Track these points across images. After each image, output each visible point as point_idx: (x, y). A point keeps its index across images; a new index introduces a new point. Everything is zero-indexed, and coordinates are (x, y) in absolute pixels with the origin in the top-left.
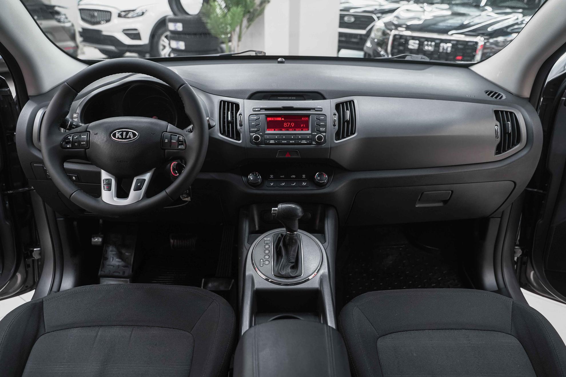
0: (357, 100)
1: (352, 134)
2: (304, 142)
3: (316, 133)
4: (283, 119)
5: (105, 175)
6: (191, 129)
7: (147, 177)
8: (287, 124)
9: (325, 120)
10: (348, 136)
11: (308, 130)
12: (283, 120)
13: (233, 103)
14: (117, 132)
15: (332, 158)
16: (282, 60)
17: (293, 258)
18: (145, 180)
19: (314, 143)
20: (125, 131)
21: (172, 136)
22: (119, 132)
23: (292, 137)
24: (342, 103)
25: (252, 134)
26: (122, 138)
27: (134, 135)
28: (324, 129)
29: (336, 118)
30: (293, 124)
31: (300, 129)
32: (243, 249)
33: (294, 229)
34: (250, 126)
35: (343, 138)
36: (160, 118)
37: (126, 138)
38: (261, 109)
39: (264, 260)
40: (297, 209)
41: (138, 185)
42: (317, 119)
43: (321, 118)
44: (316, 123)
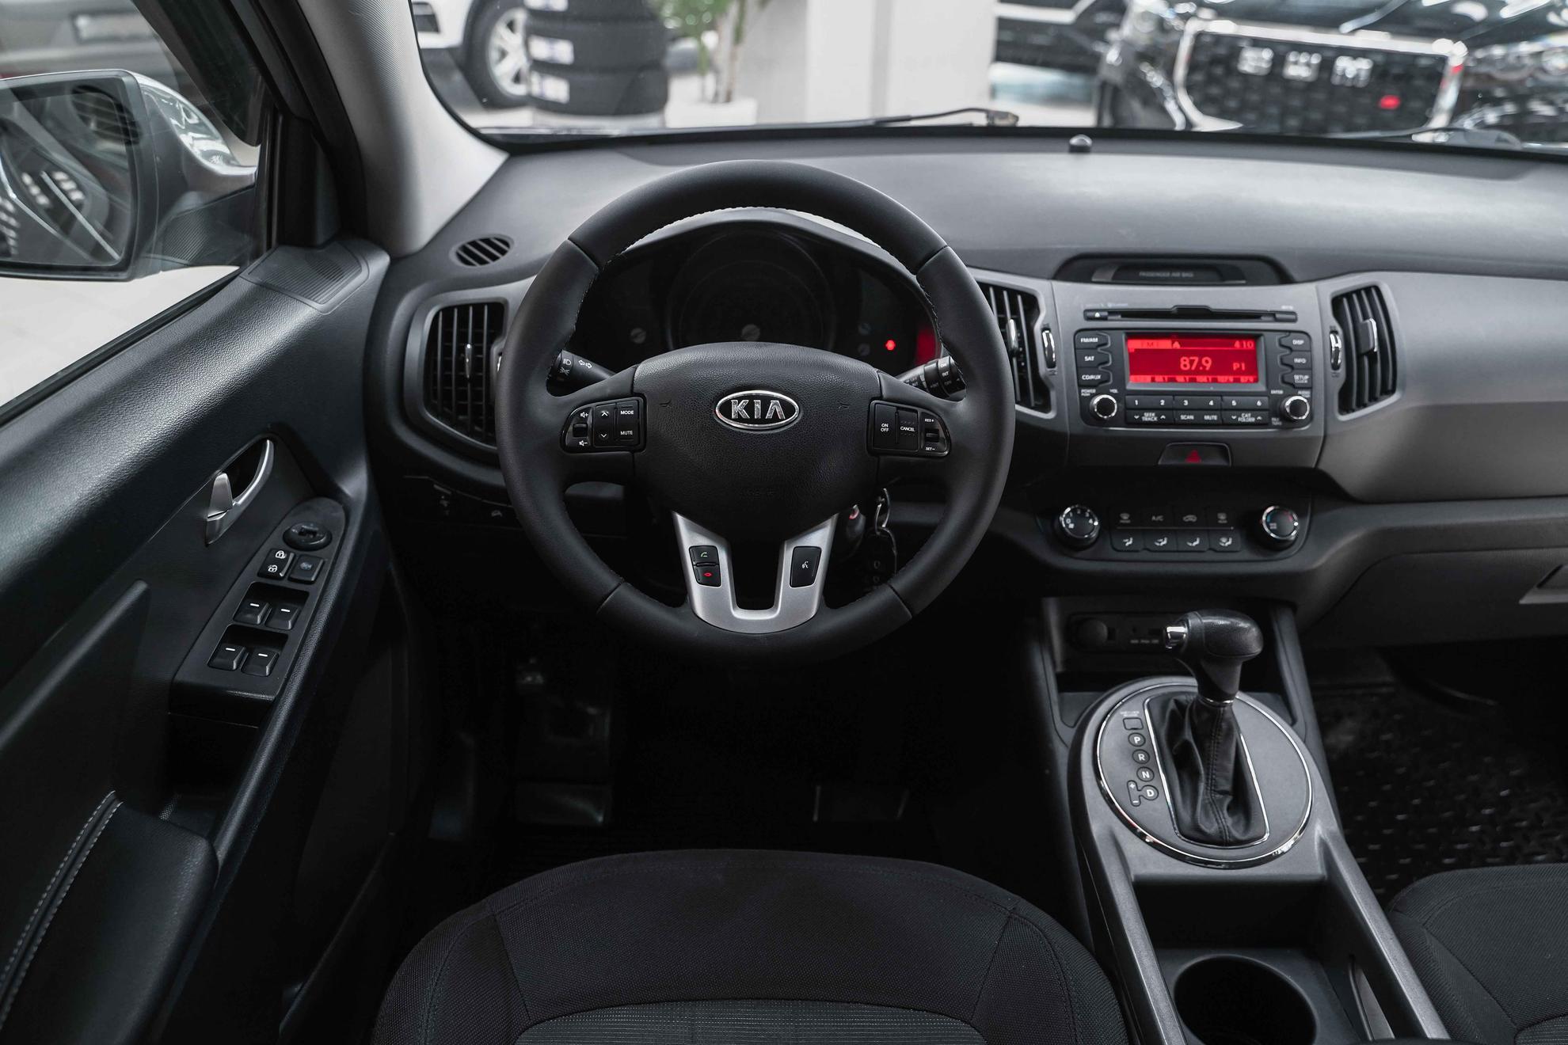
0: (1389, 284)
1: (1387, 392)
2: (1247, 418)
3: (1281, 392)
4: (1177, 345)
6: (923, 379)
7: (820, 538)
8: (1192, 362)
9: (1307, 351)
10: (1374, 399)
11: (1256, 380)
12: (1175, 350)
13: (1013, 293)
14: (734, 399)
15: (1322, 467)
16: (1082, 143)
17: (1226, 778)
18: (818, 550)
19: (1275, 421)
20: (757, 397)
21: (900, 411)
22: (740, 399)
23: (1211, 403)
24: (1348, 295)
25: (1086, 392)
26: (752, 420)
27: (788, 410)
28: (1307, 377)
29: (1337, 343)
30: (1207, 362)
31: (1231, 379)
33: (1230, 691)
34: (1082, 368)
35: (1361, 405)
37: (763, 420)
38: (1112, 312)
39: (1141, 784)
40: (1233, 630)
41: (803, 566)
42: (1282, 346)
43: (1295, 342)
44: (1281, 359)
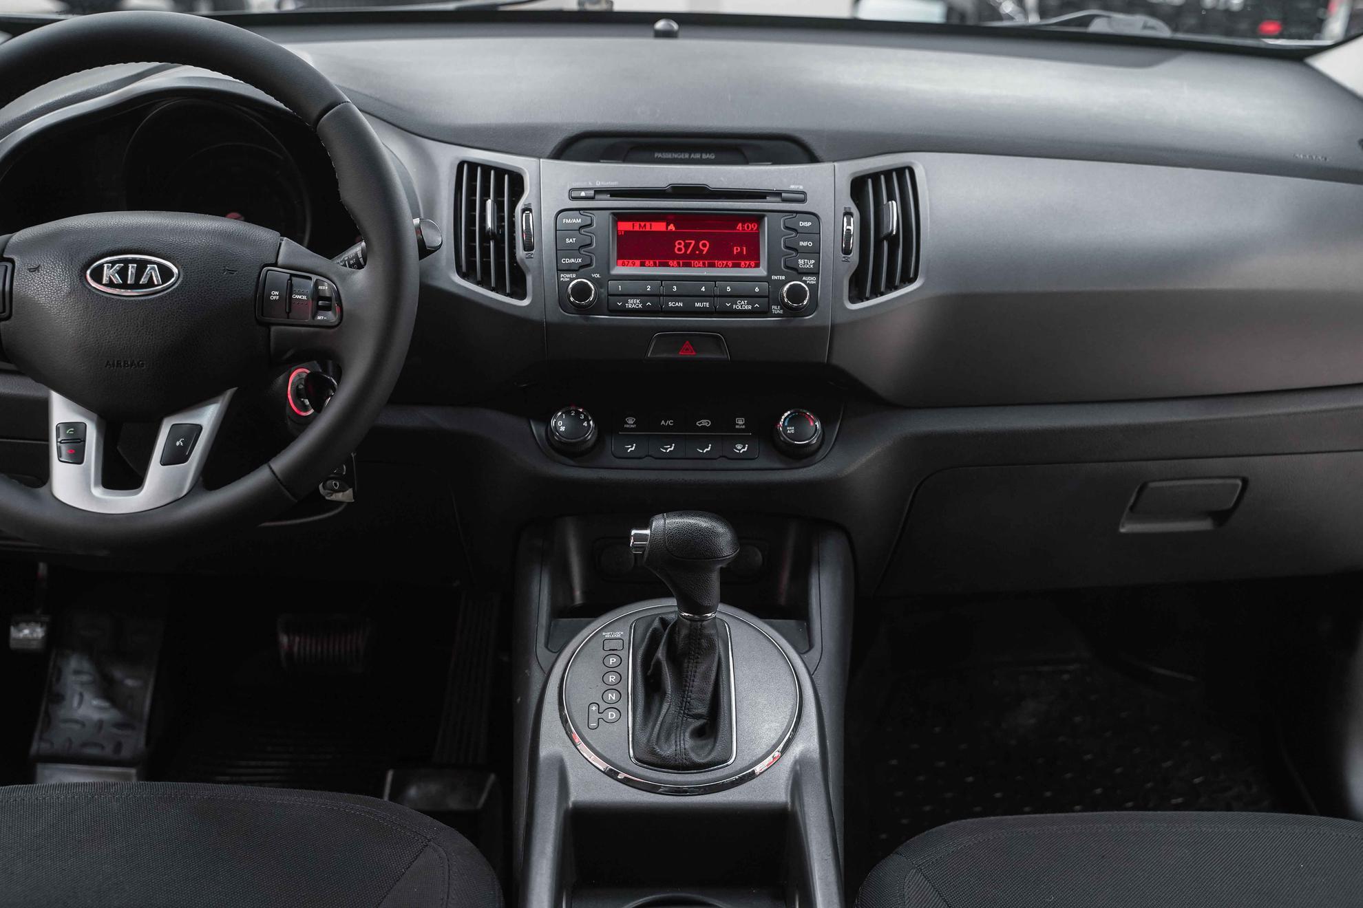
0: (922, 164)
1: (907, 279)
2: (743, 305)
3: (784, 278)
4: (672, 227)
5: (62, 411)
6: (360, 256)
7: (208, 417)
8: (687, 246)
9: (814, 233)
10: (892, 287)
11: (757, 265)
12: (671, 232)
13: (501, 172)
14: (107, 262)
15: (837, 361)
16: (668, 28)
17: (701, 700)
18: (199, 428)
19: (776, 309)
20: (133, 261)
21: (294, 279)
22: (113, 263)
23: (703, 289)
24: (875, 176)
25: (565, 277)
26: (124, 286)
27: (166, 273)
28: (813, 262)
29: (852, 226)
30: (704, 245)
31: (730, 263)
32: (528, 666)
33: (706, 603)
34: (560, 251)
35: (876, 293)
36: (249, 218)
37: (136, 286)
38: (598, 191)
39: (603, 706)
40: (717, 535)
41: (178, 444)
42: (787, 228)
43: (802, 224)
44: (785, 243)
